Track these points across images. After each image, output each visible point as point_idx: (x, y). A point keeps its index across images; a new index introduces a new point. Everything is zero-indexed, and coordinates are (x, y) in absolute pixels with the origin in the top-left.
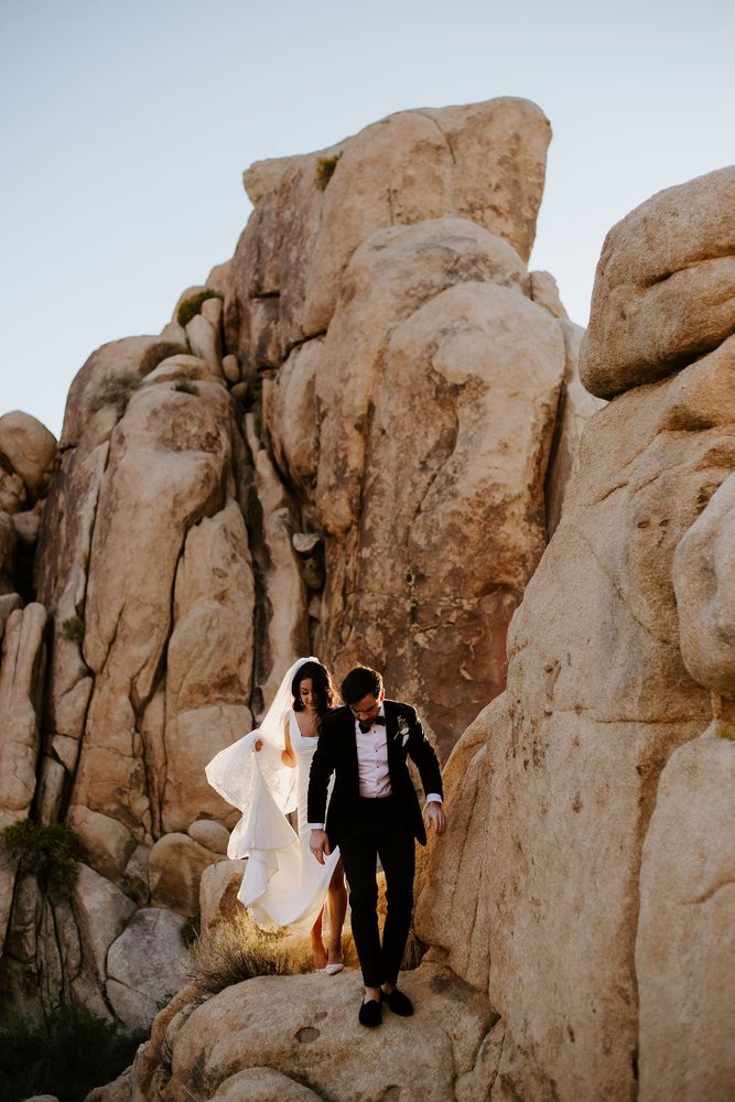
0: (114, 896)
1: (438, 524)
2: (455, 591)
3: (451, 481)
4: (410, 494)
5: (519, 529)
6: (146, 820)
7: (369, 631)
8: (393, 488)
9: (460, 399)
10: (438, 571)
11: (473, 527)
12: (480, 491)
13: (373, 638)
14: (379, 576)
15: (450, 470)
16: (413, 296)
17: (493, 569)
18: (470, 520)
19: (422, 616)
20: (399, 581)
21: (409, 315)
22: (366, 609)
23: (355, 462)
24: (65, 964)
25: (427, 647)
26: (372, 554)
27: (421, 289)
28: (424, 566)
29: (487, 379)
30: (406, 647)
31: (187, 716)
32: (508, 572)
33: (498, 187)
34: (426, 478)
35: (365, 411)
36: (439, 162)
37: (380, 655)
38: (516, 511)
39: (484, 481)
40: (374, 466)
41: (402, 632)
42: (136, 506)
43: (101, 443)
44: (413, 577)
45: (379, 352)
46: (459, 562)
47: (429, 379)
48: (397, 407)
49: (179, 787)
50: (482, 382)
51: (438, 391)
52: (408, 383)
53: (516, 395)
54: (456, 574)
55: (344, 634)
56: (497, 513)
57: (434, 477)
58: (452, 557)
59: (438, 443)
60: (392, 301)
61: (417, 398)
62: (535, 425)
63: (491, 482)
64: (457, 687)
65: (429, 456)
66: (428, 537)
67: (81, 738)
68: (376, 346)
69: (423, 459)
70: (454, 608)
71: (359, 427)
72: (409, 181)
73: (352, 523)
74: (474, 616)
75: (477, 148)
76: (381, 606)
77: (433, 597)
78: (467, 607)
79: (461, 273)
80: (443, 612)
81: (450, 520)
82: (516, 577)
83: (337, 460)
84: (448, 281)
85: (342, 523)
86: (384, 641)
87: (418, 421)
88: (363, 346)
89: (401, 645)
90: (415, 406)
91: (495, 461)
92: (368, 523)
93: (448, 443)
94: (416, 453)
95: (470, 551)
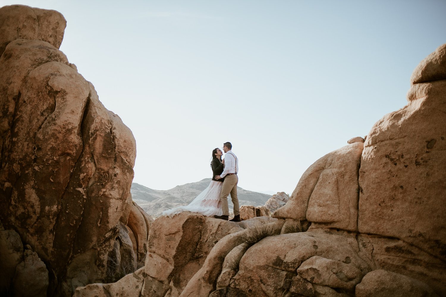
1: (48, 132)
2: (51, 154)
3: (54, 120)
4: (37, 122)
5: (75, 137)
7: (15, 165)
8: (28, 120)
9: (58, 95)
10: (47, 147)
11: (61, 135)
12: (64, 124)
13: (16, 167)
14: (21, 147)
15: (54, 117)
16: (37, 62)
17: (65, 148)
18: (60, 132)
19: (38, 161)
20: (30, 150)
21: (35, 67)
22: (14, 157)
23: (11, 109)
25: (39, 171)
26: (17, 140)
27: (40, 60)
28: (41, 145)
29: (67, 91)
30: (30, 170)
32: (70, 150)
33: (51, 36)
34: (43, 118)
35: (17, 94)
36: (34, 23)
37: (18, 173)
38: (75, 131)
39: (66, 121)
40: (20, 112)
41: (29, 165)
44: (36, 148)
45: (25, 76)
46: (54, 145)
47: (46, 88)
48: (32, 94)
50: (65, 92)
51: (49, 92)
52: (37, 88)
53: (76, 97)
54: (53, 149)
55: (3, 165)
56: (69, 131)
57: (46, 118)
58: (52, 143)
59: (48, 108)
60: (30, 61)
61: (40, 93)
62: (82, 107)
63: (68, 122)
64: (48, 184)
65: (44, 111)
66: (44, 136)
68: (23, 74)
69: (42, 112)
70: (51, 159)
71: (14, 99)
72: (24, 27)
73: (9, 130)
74: (57, 162)
75: (46, 23)
76: (21, 157)
77: (43, 155)
78: (55, 159)
79: (52, 58)
80: (46, 160)
81: (53, 132)
82: (73, 151)
83: (4, 108)
84: (48, 59)
85: (4, 129)
86: (20, 168)
87: (40, 100)
88: (18, 74)
89: (27, 170)
90: (39, 95)
91: (70, 116)
92: (16, 130)
93: (52, 108)
94: (39, 109)
95: (58, 142)
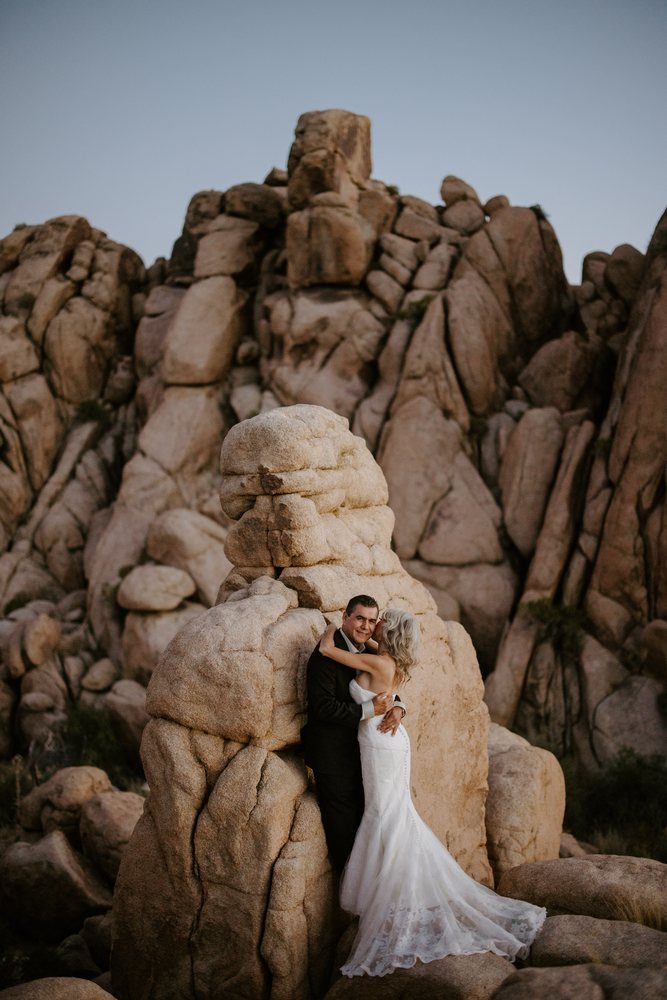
0: (610, 665)
6: (645, 607)
24: (568, 712)
67: (600, 537)
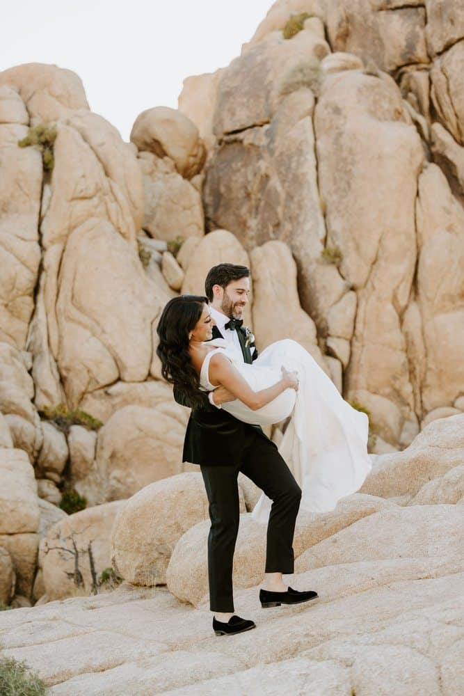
31: (441, 318)
42: (380, 157)
43: (302, 117)
49: (440, 374)
